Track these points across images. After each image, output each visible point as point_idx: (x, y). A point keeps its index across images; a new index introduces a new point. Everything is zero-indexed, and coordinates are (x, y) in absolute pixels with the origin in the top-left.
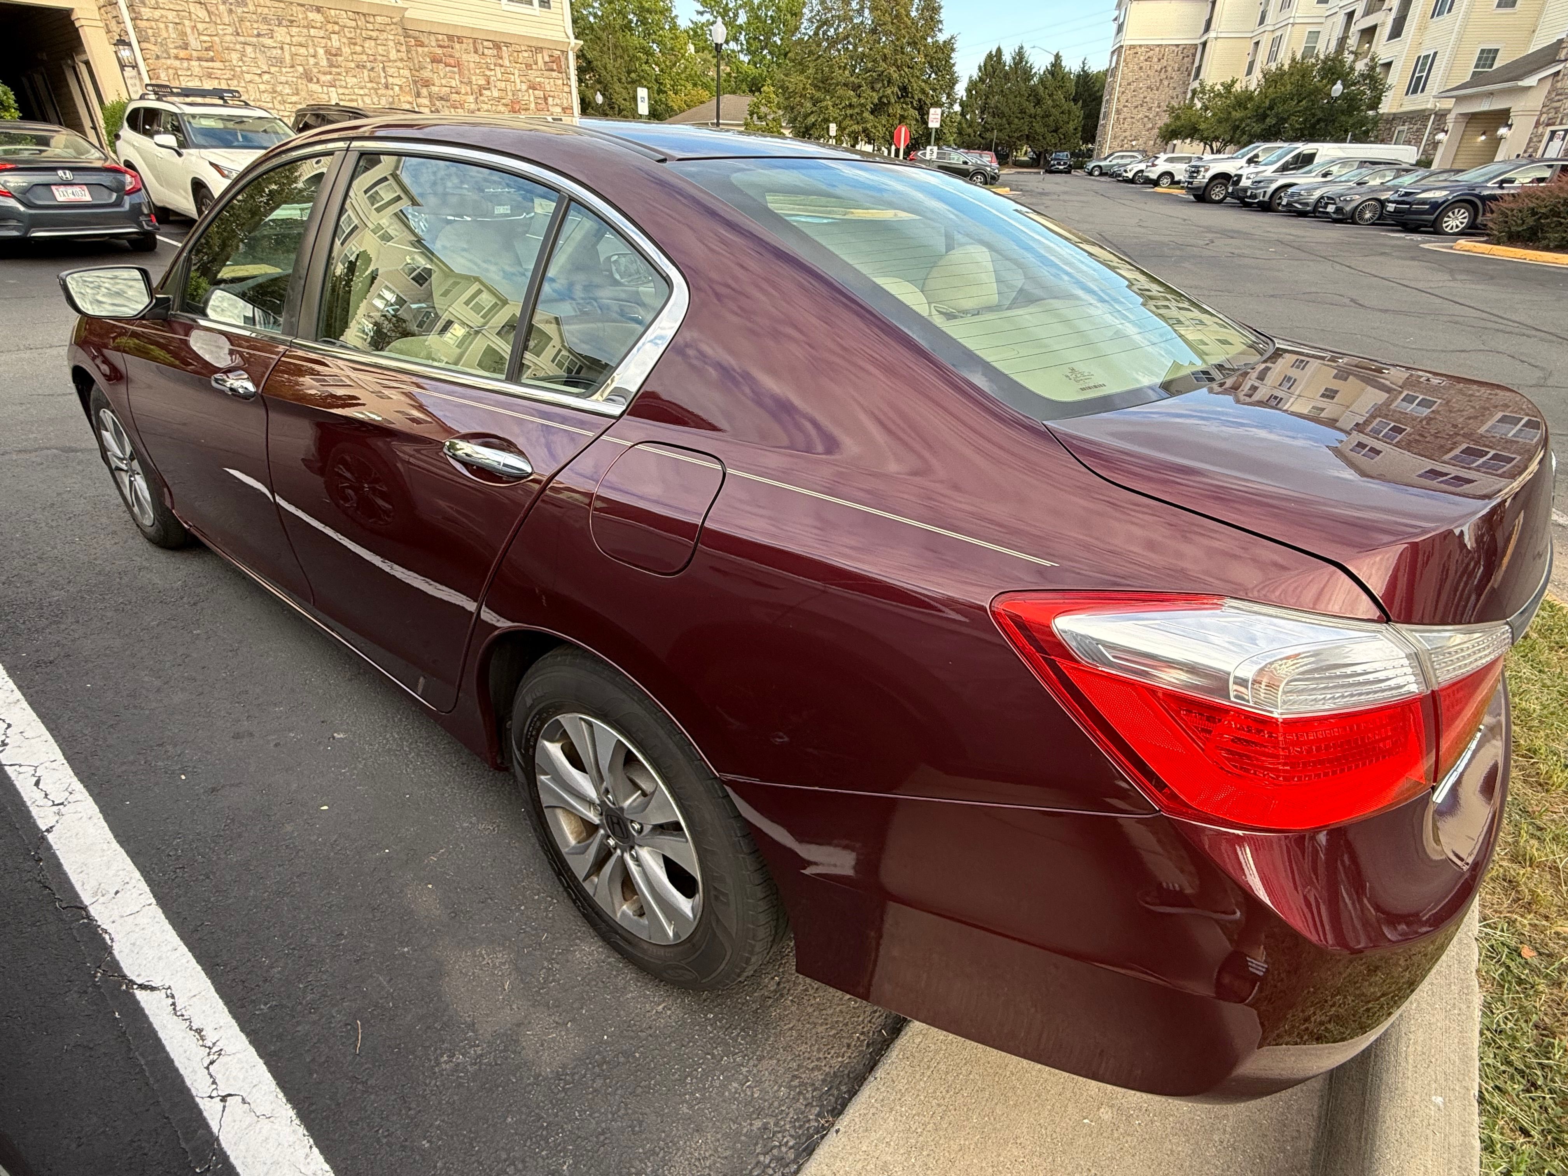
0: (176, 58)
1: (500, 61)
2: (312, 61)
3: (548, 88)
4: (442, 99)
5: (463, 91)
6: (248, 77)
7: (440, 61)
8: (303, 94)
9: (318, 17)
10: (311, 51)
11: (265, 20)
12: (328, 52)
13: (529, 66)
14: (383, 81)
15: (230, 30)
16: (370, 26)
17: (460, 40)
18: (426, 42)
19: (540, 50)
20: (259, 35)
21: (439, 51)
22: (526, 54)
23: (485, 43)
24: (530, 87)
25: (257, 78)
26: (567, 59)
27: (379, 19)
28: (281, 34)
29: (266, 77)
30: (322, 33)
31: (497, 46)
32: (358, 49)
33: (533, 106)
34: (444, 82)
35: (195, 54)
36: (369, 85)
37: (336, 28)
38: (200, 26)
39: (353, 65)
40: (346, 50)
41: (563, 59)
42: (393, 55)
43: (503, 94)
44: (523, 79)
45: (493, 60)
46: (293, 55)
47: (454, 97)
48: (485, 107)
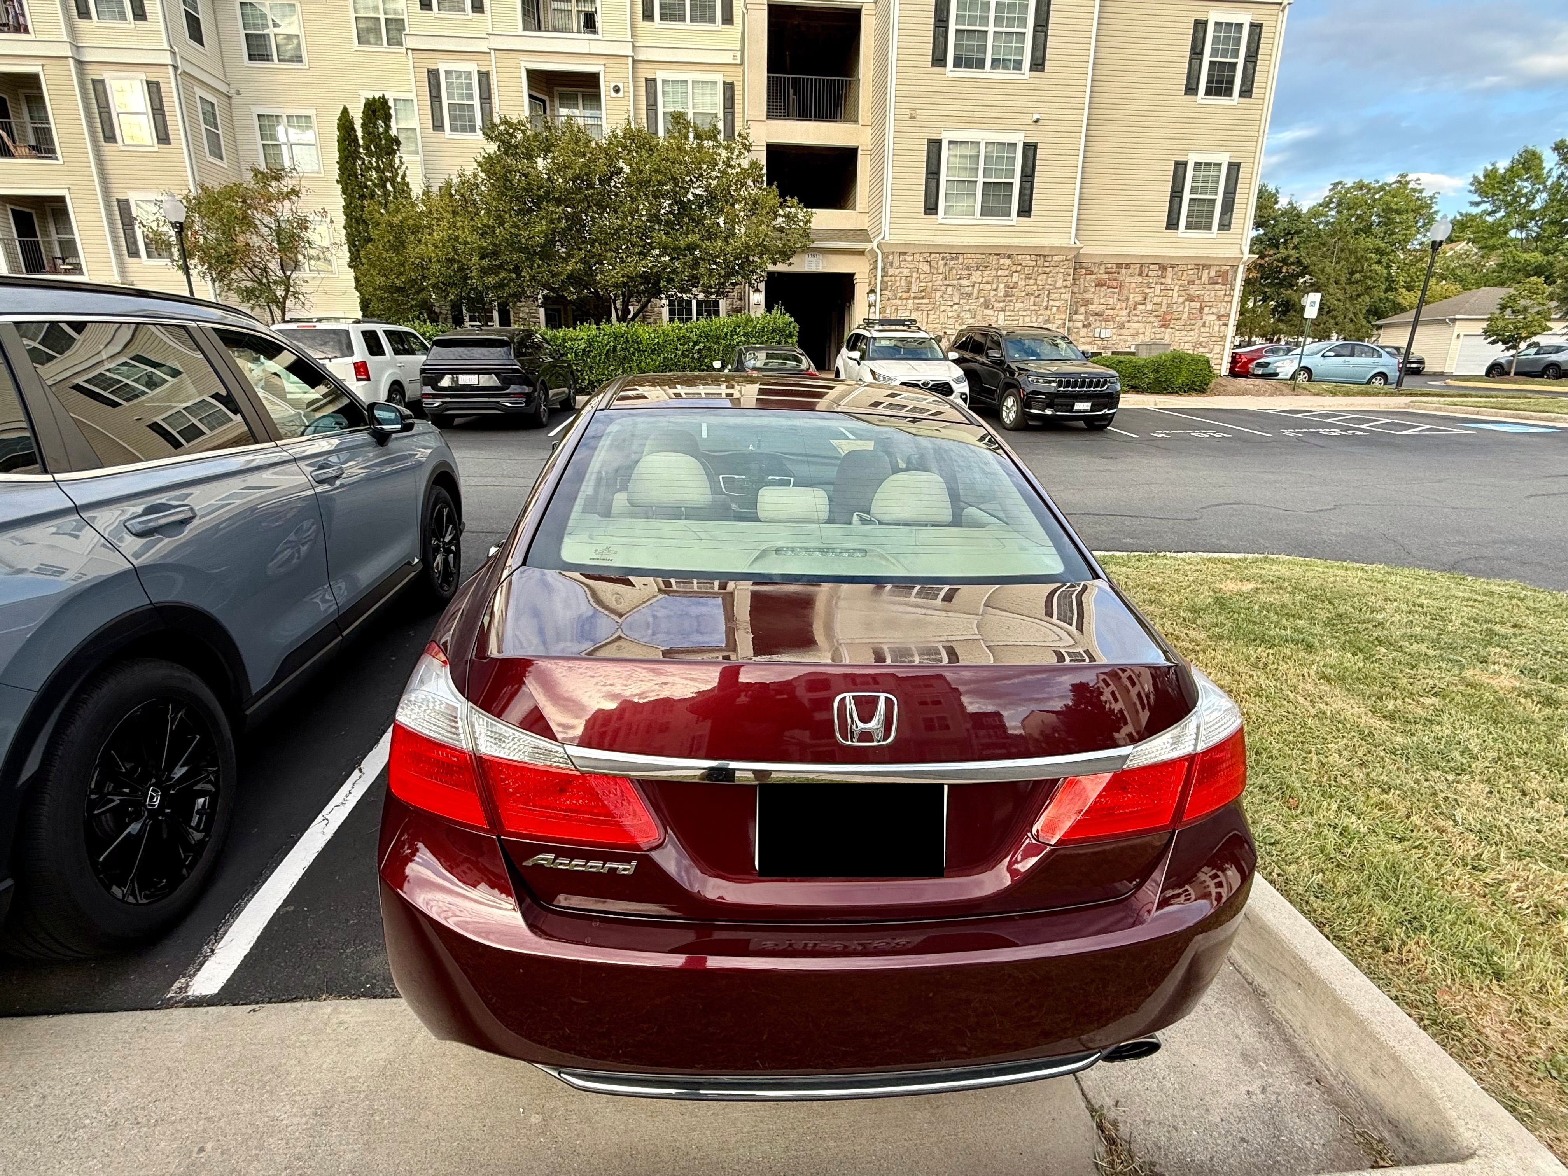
0: (900, 298)
1: (1163, 280)
2: (993, 293)
3: (1207, 299)
4: (1096, 314)
5: (1118, 307)
6: (943, 308)
7: (1104, 285)
8: (979, 317)
9: (1007, 262)
10: (994, 286)
11: (968, 268)
12: (1007, 286)
13: (1191, 282)
14: (1045, 304)
15: (941, 277)
16: (1047, 264)
17: (1128, 266)
18: (1096, 270)
19: (1207, 267)
20: (960, 279)
21: (1106, 276)
22: (1191, 272)
23: (1152, 267)
24: (1187, 300)
25: (949, 309)
26: (1236, 272)
27: (1055, 258)
28: (976, 276)
29: (956, 307)
30: (1006, 273)
31: (1163, 268)
32: (1032, 281)
33: (1185, 316)
34: (1102, 301)
35: (913, 295)
36: (1032, 308)
37: (1019, 268)
38: (922, 277)
39: (1024, 294)
40: (1022, 283)
41: (1231, 273)
42: (1060, 283)
43: (1157, 307)
44: (1183, 293)
45: (1155, 279)
46: (979, 291)
47: (1110, 312)
48: (1136, 319)
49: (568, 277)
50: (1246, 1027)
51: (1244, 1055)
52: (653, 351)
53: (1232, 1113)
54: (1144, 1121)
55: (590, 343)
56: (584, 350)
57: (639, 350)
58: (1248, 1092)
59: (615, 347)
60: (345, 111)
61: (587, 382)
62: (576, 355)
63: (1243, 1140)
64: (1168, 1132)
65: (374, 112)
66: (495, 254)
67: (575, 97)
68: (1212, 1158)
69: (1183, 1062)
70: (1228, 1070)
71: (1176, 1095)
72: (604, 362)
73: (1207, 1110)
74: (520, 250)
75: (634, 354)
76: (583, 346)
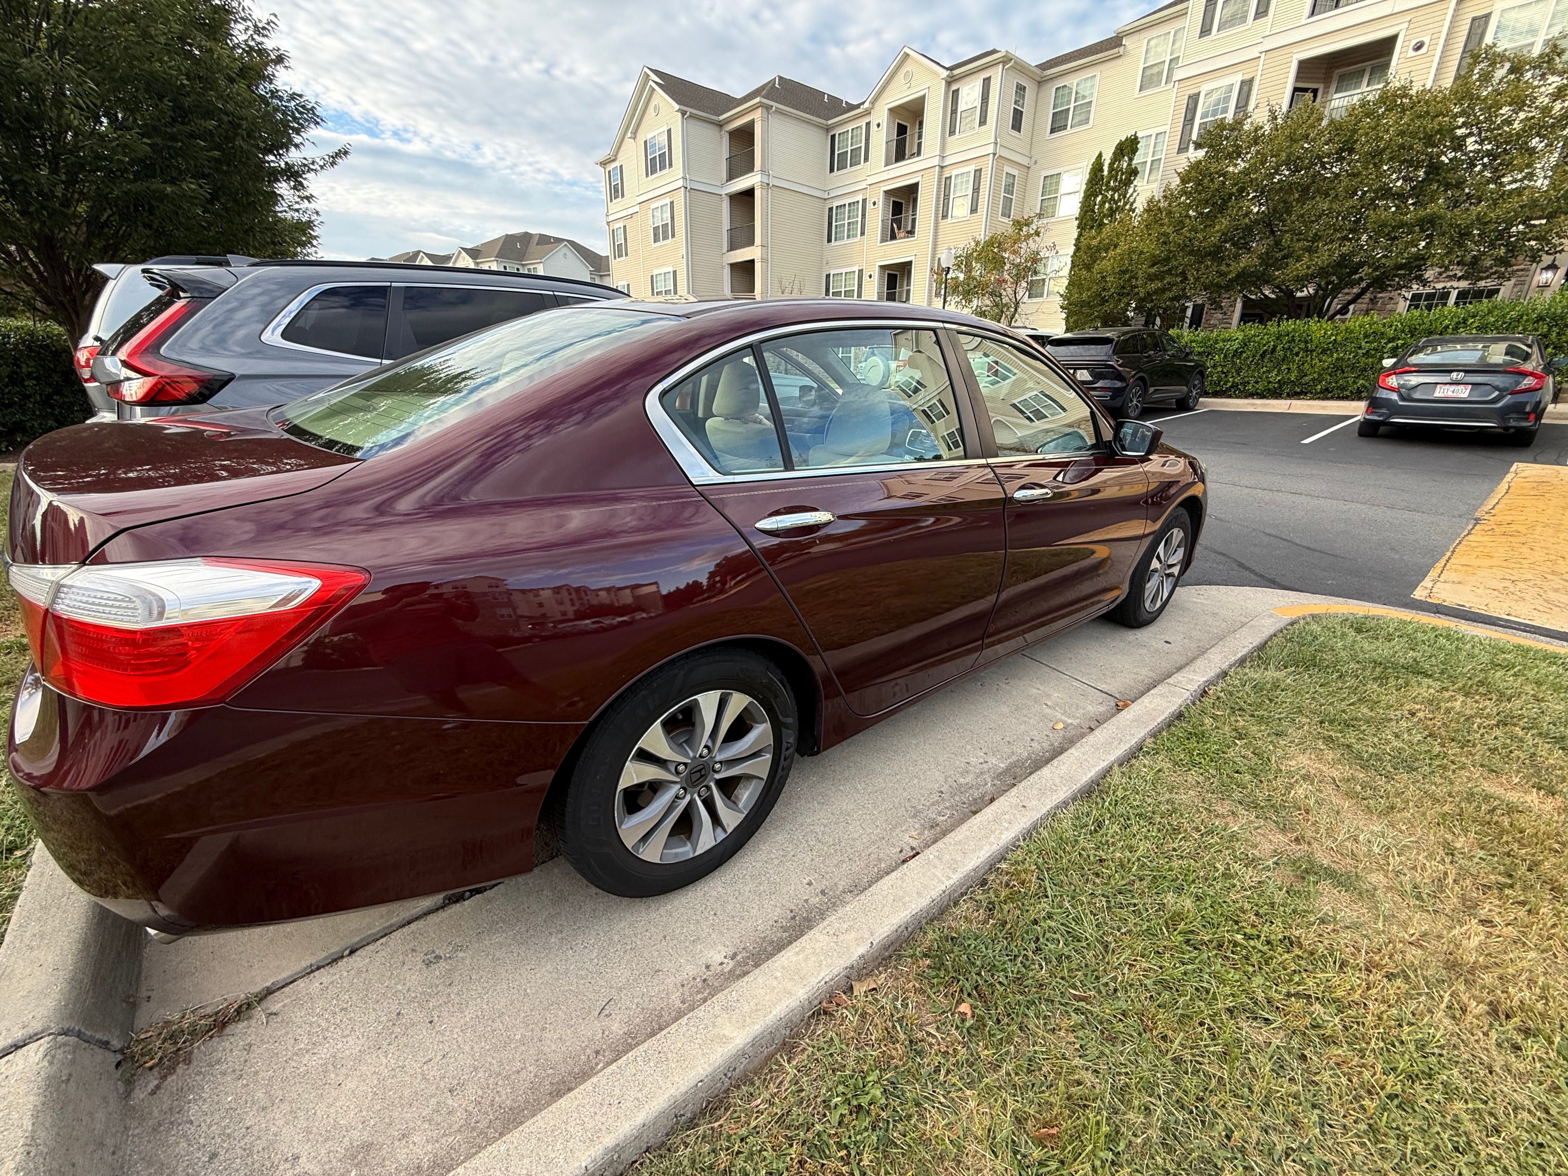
49: (1238, 276)
50: (429, 1148)
51: (367, 1147)
52: (1324, 352)
53: (259, 1138)
54: (250, 1045)
55: (1245, 344)
56: (1236, 351)
57: (1306, 350)
58: (296, 1158)
59: (1275, 347)
60: (1100, 155)
61: (1229, 384)
62: (1225, 356)
63: (214, 1156)
64: (234, 1071)
65: (1122, 150)
66: (1167, 260)
67: (1360, 74)
68: (191, 1122)
69: (343, 1071)
70: (334, 1127)
71: (288, 1071)
72: (1257, 364)
73: (264, 1109)
74: (1191, 252)
75: (1297, 354)
76: (1234, 348)
